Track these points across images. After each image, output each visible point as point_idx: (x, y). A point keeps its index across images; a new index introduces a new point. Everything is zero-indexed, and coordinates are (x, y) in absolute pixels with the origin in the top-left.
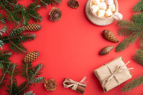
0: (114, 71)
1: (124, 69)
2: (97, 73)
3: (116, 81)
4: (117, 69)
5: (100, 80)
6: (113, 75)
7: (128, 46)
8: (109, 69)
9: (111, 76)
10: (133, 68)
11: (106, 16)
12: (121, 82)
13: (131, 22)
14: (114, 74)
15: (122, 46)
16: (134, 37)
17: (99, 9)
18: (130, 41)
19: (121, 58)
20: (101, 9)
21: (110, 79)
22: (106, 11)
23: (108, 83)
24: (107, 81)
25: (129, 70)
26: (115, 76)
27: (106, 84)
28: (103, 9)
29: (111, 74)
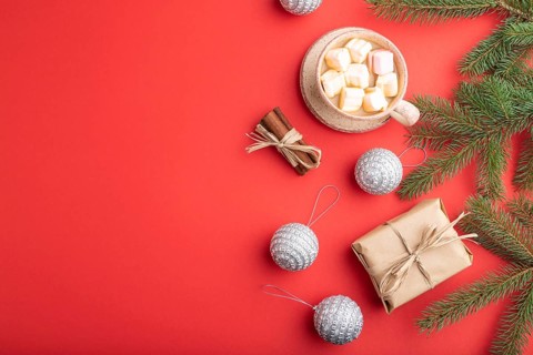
0: (417, 242)
1: (447, 239)
2: (363, 252)
3: (421, 276)
4: (427, 237)
5: (372, 272)
6: (412, 259)
7: (437, 182)
8: (400, 237)
9: (407, 259)
10: (475, 235)
11: (365, 108)
12: (436, 279)
13: (453, 104)
14: (417, 252)
15: (420, 182)
16: (460, 154)
17: (344, 84)
18: (444, 165)
19: (437, 202)
20: (351, 86)
21: (403, 269)
22: (366, 91)
23: (397, 283)
24: (393, 276)
25: (463, 240)
26: (420, 259)
27: (392, 285)
28: (359, 87)
29: (406, 254)
